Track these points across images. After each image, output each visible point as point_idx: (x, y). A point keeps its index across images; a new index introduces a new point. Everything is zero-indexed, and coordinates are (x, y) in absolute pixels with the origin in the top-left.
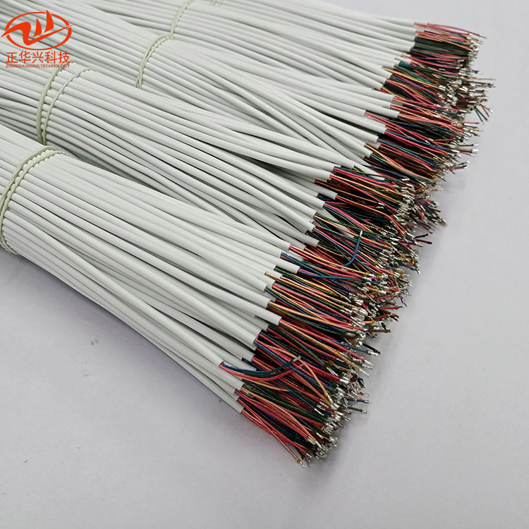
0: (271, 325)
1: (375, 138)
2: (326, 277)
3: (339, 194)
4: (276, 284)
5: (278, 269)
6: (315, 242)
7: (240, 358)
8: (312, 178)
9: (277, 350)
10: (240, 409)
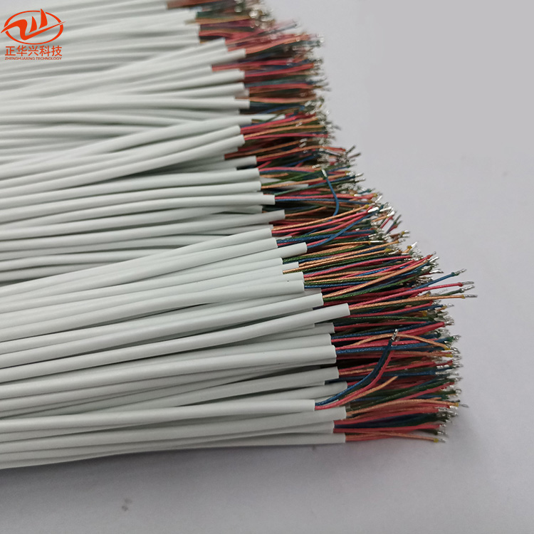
0: (336, 322)
1: (241, 86)
2: (337, 234)
3: (257, 155)
4: (307, 275)
5: (287, 260)
6: (281, 214)
7: (322, 384)
8: (219, 156)
9: (363, 343)
10: (342, 438)
